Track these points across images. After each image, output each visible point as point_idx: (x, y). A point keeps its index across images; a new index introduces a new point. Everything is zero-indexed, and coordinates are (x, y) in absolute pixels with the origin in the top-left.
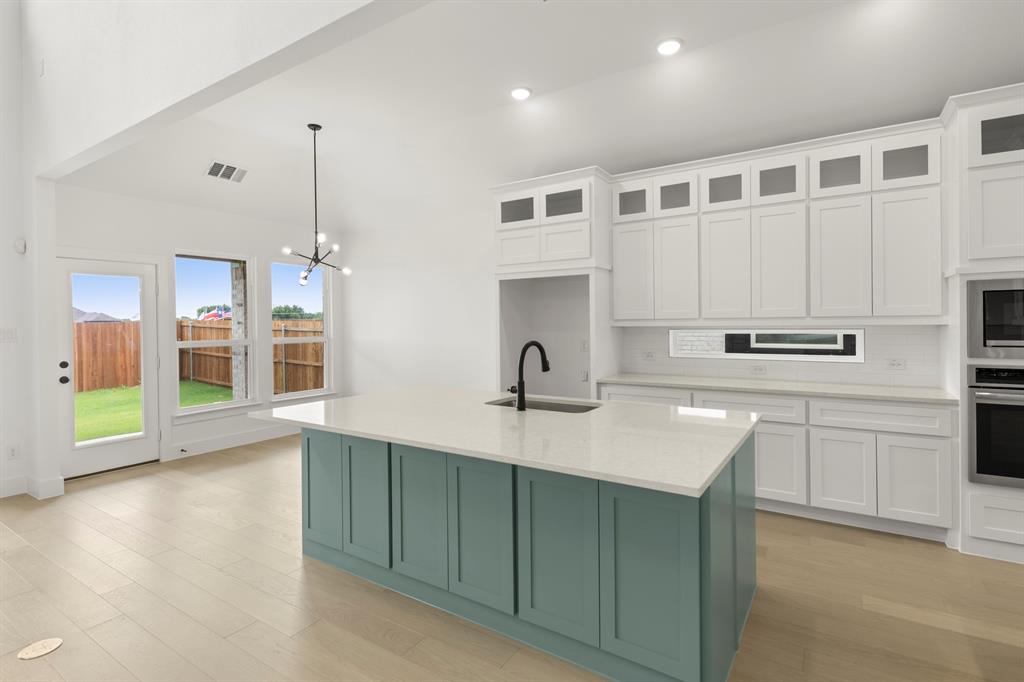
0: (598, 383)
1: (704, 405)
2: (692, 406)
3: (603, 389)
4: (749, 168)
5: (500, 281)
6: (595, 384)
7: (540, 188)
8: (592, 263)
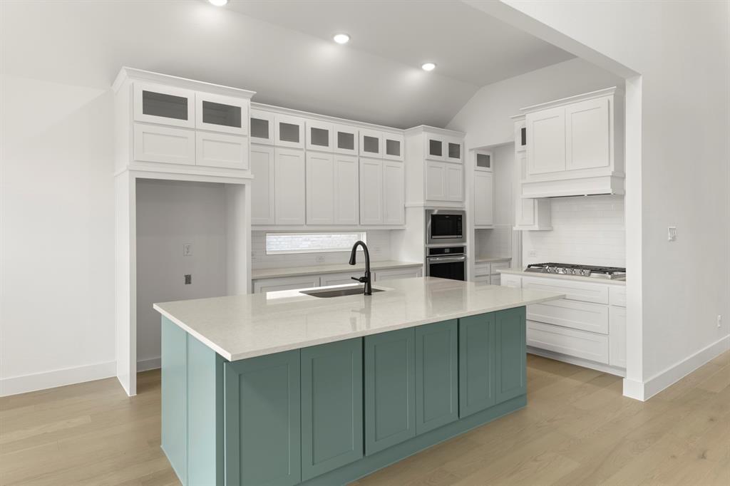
3: (256, 284)
4: (333, 127)
5: (137, 179)
6: (251, 281)
7: (197, 92)
8: (248, 174)
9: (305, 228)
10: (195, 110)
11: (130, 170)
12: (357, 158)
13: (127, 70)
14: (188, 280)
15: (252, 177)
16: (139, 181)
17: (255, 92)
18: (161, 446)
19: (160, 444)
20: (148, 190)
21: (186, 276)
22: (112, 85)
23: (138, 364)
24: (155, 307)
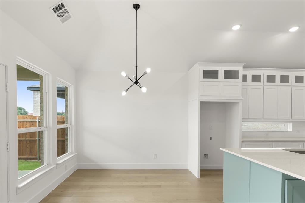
0: (242, 141)
1: (276, 147)
2: (273, 148)
3: (244, 143)
4: (278, 74)
5: (201, 102)
6: (241, 142)
7: (222, 67)
8: (241, 98)
9: (262, 120)
10: (221, 74)
11: (199, 99)
12: (291, 87)
13: (199, 63)
14: (211, 139)
15: (243, 99)
16: (202, 103)
17: (245, 63)
18: (223, 201)
19: (223, 200)
20: (204, 105)
21: (210, 137)
22: (188, 70)
23: (201, 167)
24: (221, 149)
